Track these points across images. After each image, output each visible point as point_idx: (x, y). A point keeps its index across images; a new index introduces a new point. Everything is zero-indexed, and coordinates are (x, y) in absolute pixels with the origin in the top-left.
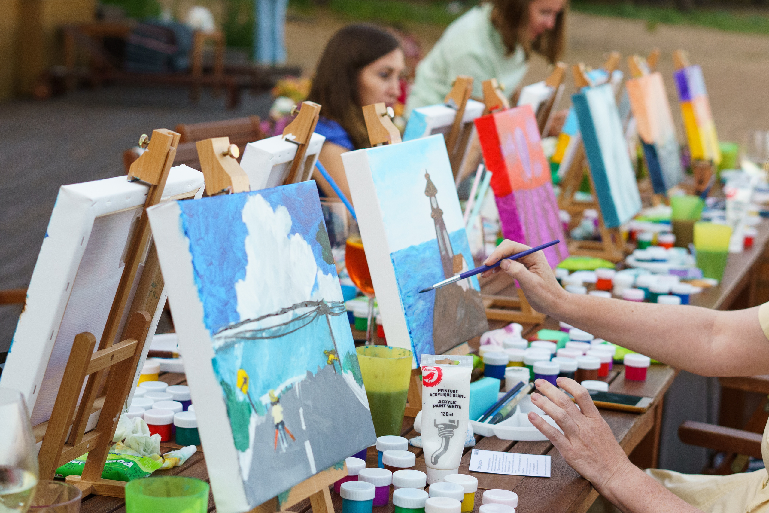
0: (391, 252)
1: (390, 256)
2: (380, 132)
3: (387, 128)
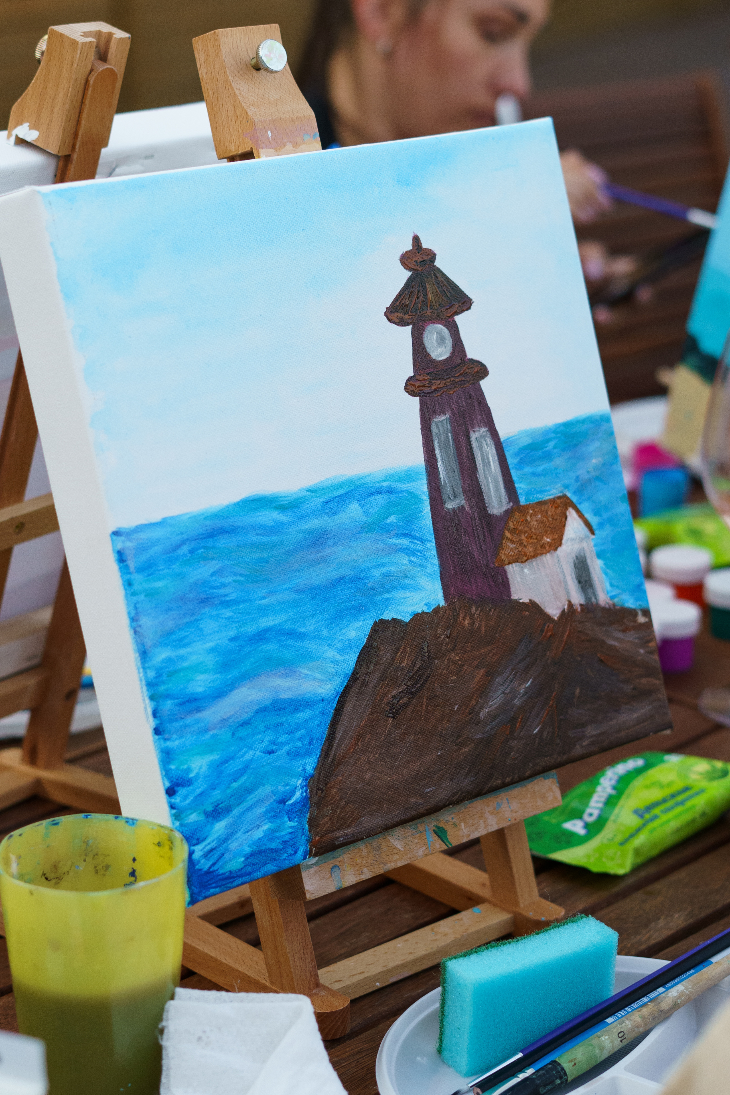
0: (114, 529)
2: (233, 120)
3: (251, 107)
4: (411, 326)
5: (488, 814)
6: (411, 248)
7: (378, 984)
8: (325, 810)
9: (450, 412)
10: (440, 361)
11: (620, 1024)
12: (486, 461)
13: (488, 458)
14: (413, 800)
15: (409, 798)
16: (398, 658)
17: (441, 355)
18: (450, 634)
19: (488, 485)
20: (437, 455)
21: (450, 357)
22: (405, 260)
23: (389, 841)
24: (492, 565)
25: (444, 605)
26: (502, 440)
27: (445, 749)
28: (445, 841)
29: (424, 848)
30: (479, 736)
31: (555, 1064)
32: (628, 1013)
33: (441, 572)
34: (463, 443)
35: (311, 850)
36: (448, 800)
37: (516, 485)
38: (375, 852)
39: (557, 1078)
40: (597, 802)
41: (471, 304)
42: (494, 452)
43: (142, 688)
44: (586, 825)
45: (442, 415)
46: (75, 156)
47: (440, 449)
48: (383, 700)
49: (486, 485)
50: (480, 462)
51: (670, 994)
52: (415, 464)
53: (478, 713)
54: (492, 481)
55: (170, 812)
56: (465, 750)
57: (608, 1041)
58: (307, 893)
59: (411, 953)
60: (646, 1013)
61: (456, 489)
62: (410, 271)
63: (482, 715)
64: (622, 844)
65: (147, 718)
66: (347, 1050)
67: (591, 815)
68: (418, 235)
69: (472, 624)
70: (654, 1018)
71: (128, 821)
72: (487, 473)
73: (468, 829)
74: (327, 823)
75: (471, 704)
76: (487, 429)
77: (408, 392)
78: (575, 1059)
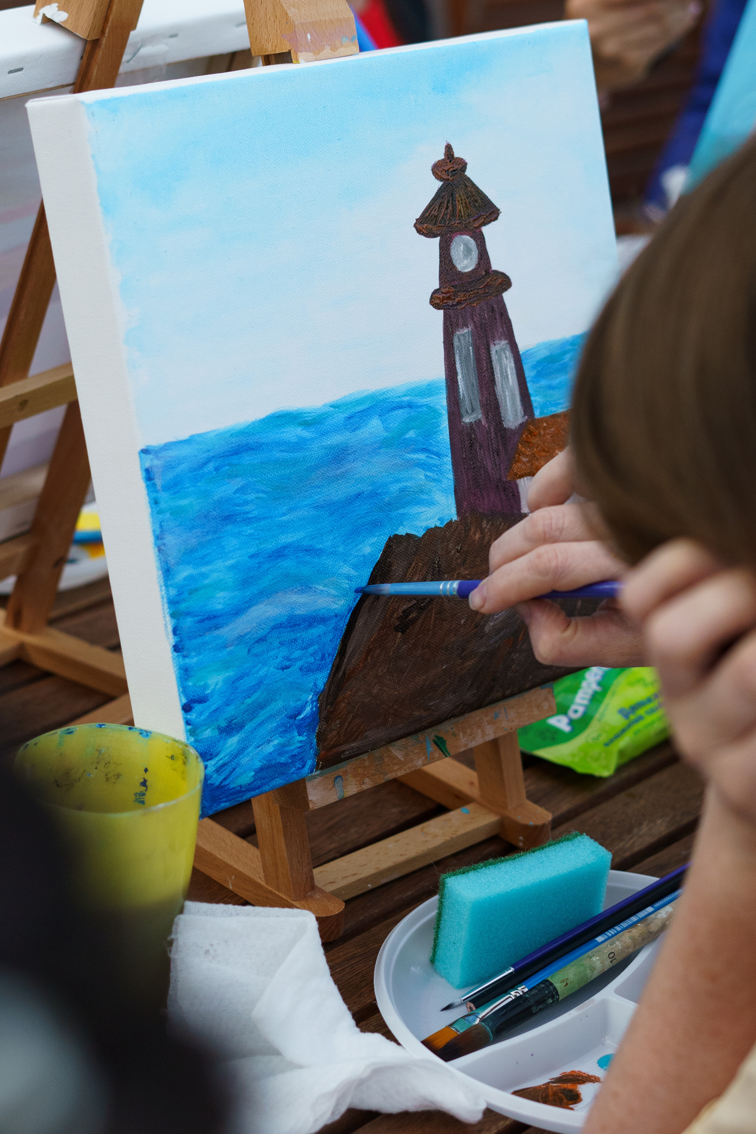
0: (143, 447)
1: (140, 457)
2: (272, 18)
3: (292, 8)
4: (439, 238)
5: (486, 724)
6: (443, 157)
7: (369, 885)
8: (333, 724)
9: (472, 325)
10: (465, 273)
11: (611, 944)
12: (505, 374)
13: (506, 372)
14: (417, 714)
15: (414, 711)
16: (410, 574)
17: (466, 267)
18: (461, 549)
19: (505, 398)
20: (457, 369)
21: (475, 269)
22: (437, 170)
23: (390, 751)
24: (504, 479)
25: (456, 519)
26: (521, 353)
27: (450, 663)
28: (444, 751)
29: (424, 758)
30: (483, 649)
31: (547, 983)
32: (619, 932)
33: (455, 486)
34: (484, 356)
35: (318, 763)
36: (450, 713)
37: (532, 398)
38: (377, 763)
39: (549, 998)
40: (583, 699)
41: (498, 214)
42: (513, 365)
43: (163, 605)
44: (571, 722)
45: (464, 328)
46: (104, 41)
47: (461, 363)
48: (393, 615)
49: (503, 398)
50: (499, 375)
51: (659, 916)
52: (436, 378)
53: (483, 627)
54: (509, 394)
55: (185, 728)
56: (470, 663)
57: (599, 962)
58: (310, 803)
59: (401, 855)
60: (636, 934)
61: (474, 403)
62: (441, 181)
63: (487, 629)
64: (607, 744)
65: (168, 635)
66: (341, 954)
67: (576, 711)
68: (451, 143)
69: (482, 538)
70: (643, 939)
71: (141, 732)
72: (505, 386)
73: (466, 739)
74: (335, 737)
75: (477, 618)
76: (507, 342)
77: (433, 305)
78: (567, 979)
